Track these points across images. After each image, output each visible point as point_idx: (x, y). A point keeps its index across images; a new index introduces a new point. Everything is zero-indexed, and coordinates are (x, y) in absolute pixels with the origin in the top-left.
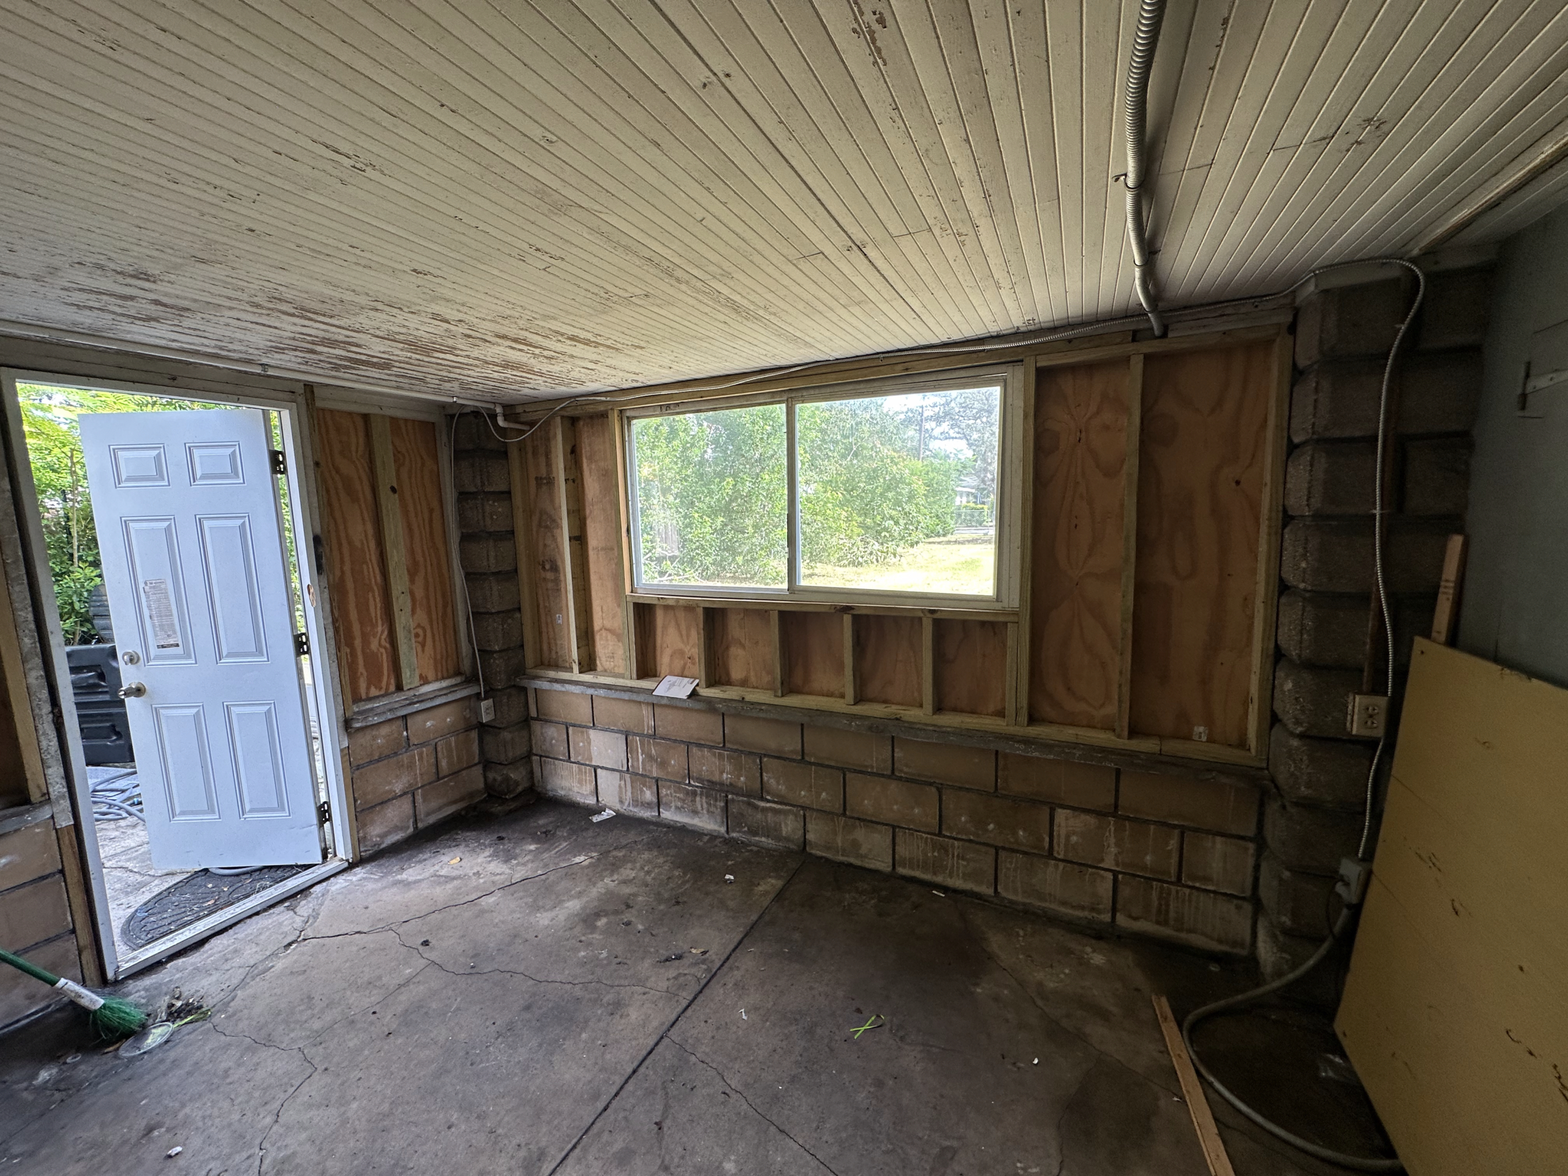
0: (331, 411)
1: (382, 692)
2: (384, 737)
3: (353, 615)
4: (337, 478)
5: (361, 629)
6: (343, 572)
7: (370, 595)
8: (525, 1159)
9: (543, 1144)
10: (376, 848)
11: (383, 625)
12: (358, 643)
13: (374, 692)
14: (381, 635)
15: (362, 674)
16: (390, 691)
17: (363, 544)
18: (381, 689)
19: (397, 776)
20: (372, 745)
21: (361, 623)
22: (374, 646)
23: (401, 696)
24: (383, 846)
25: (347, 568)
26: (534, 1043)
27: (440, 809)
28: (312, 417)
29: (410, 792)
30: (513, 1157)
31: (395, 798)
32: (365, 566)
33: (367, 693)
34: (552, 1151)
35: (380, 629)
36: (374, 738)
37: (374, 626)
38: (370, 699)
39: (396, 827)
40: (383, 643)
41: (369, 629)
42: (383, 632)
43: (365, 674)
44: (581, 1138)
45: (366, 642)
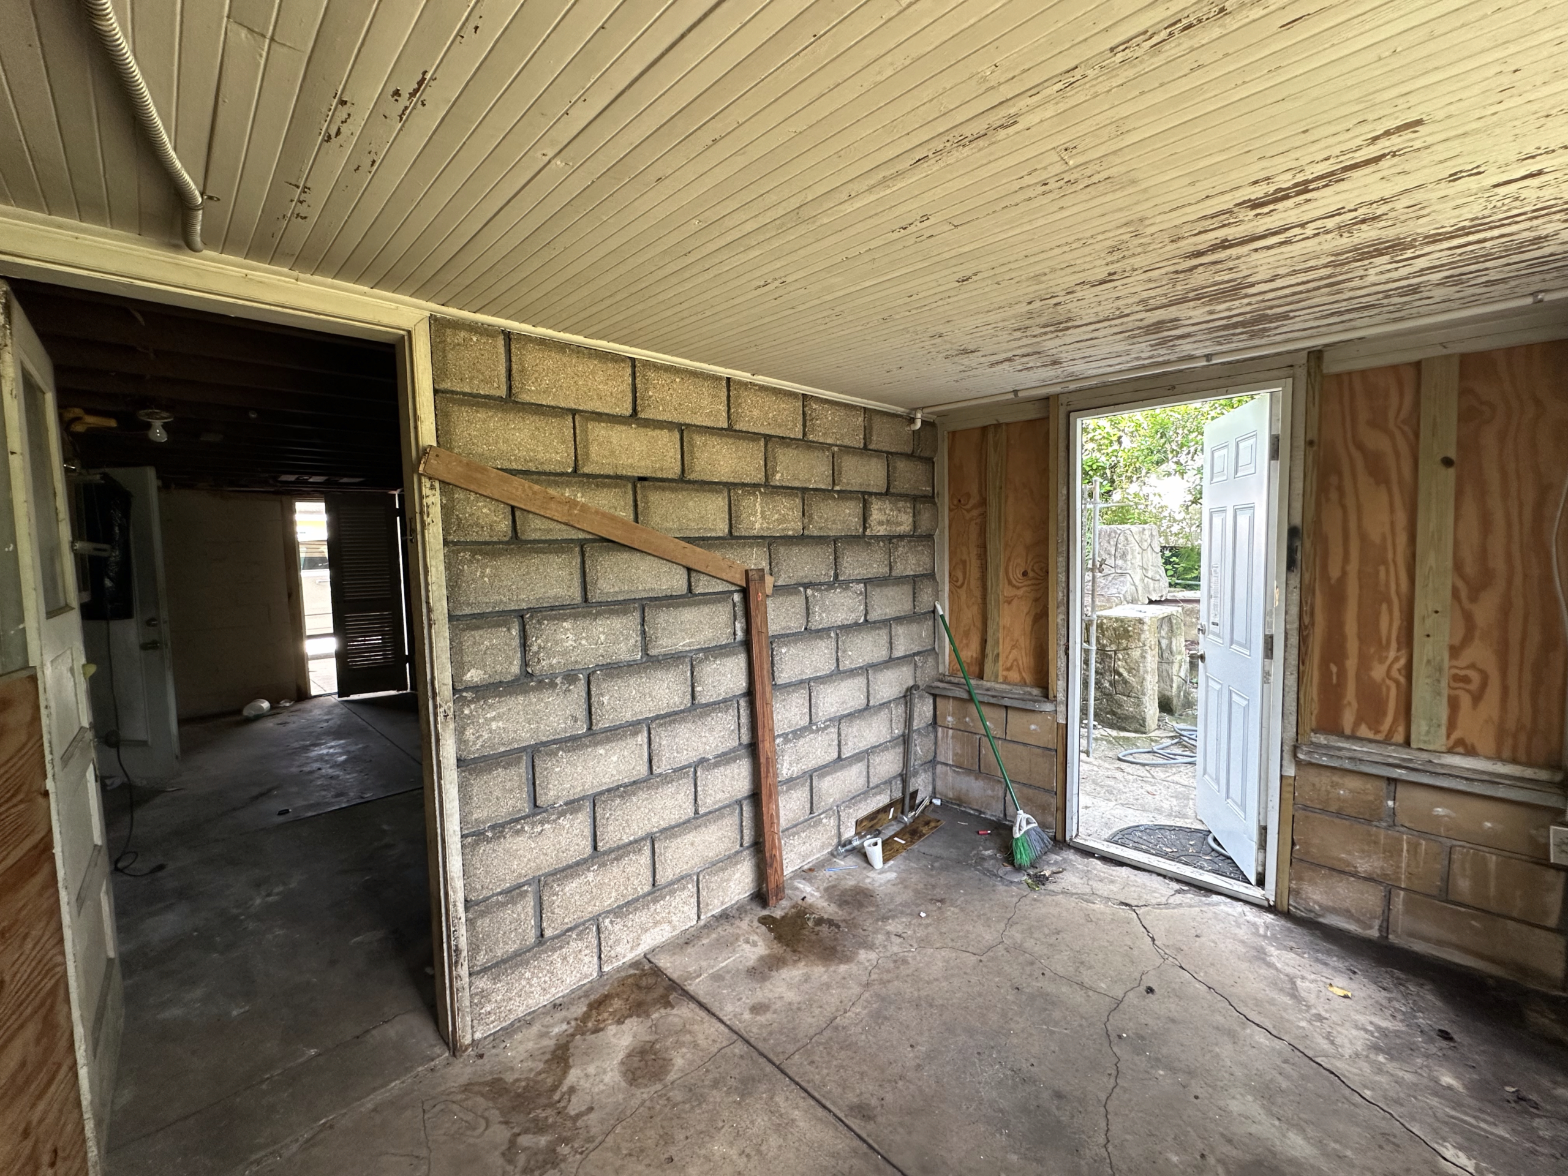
0: (1363, 373)
1: (1379, 737)
2: (1351, 791)
3: (1351, 628)
4: (1357, 455)
5: (1360, 649)
6: (1344, 573)
7: (1384, 607)
8: (868, 1105)
9: (879, 1119)
10: (1312, 915)
11: (1398, 650)
12: (1351, 664)
13: (1364, 731)
14: (1393, 663)
15: (1349, 704)
16: (1394, 740)
17: (1384, 538)
18: (1377, 732)
19: (1363, 851)
20: (1328, 792)
21: (1361, 639)
22: (1378, 672)
23: (1405, 754)
24: (1321, 920)
25: (1353, 567)
26: (1003, 1103)
27: (1440, 943)
28: (1313, 387)
29: (1387, 886)
30: (872, 1095)
31: (1354, 874)
32: (1382, 569)
33: (1353, 731)
34: (871, 1126)
35: (1392, 654)
36: (1334, 785)
37: (1383, 647)
38: (1353, 737)
39: (1348, 911)
40: (1395, 673)
41: (1372, 650)
42: (1397, 659)
43: (1355, 705)
44: (879, 1153)
45: (1364, 663)
